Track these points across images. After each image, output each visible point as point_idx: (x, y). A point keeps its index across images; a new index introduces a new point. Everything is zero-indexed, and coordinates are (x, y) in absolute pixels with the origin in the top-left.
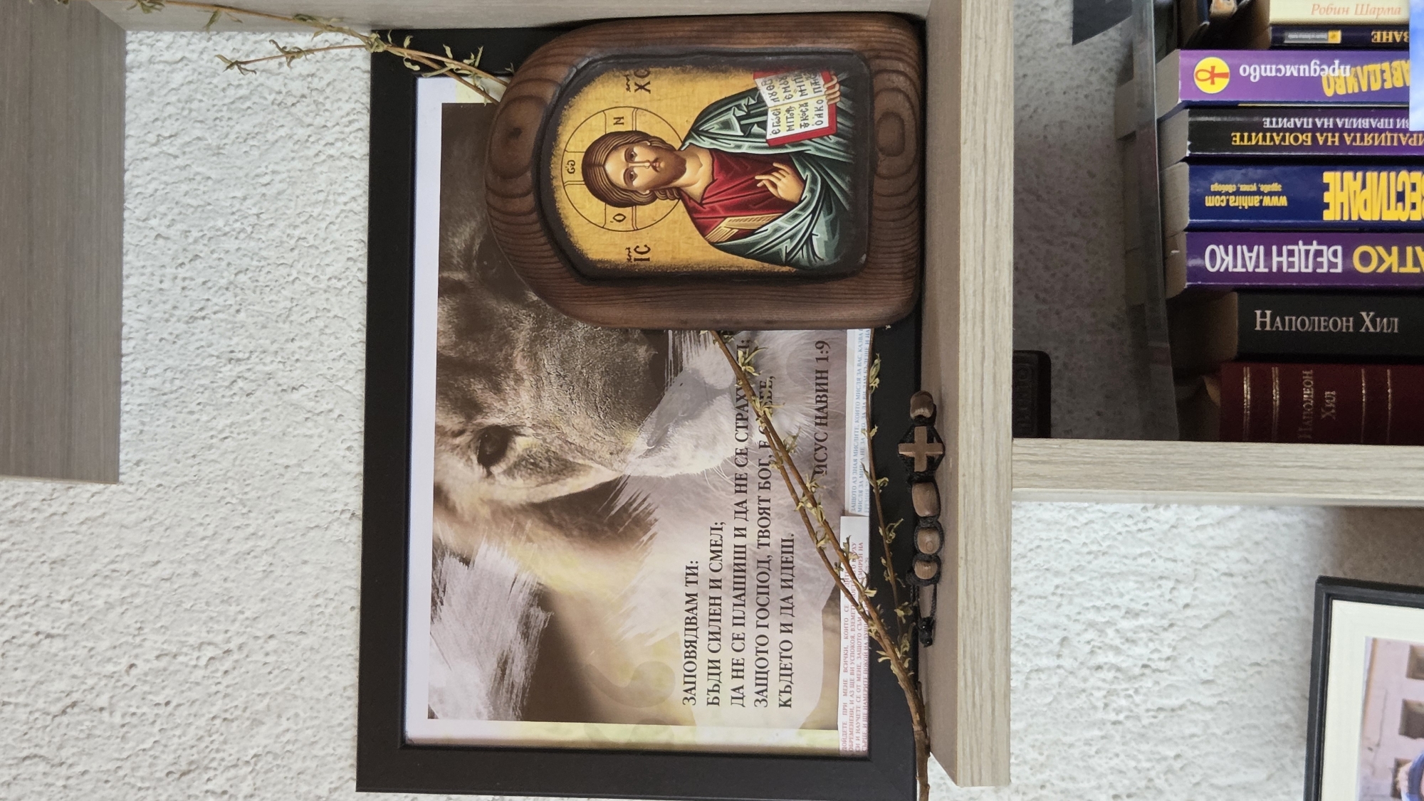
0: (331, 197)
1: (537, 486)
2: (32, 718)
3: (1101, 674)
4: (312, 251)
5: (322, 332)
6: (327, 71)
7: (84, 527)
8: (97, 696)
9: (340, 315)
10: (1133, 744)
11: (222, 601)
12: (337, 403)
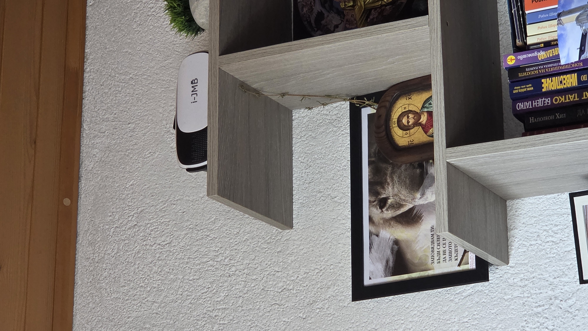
0: (343, 145)
1: (394, 212)
2: (274, 294)
3: (548, 244)
4: (338, 160)
5: (341, 181)
6: (341, 112)
7: (285, 242)
8: (290, 286)
9: (346, 176)
10: (558, 262)
11: (319, 257)
12: (346, 200)
